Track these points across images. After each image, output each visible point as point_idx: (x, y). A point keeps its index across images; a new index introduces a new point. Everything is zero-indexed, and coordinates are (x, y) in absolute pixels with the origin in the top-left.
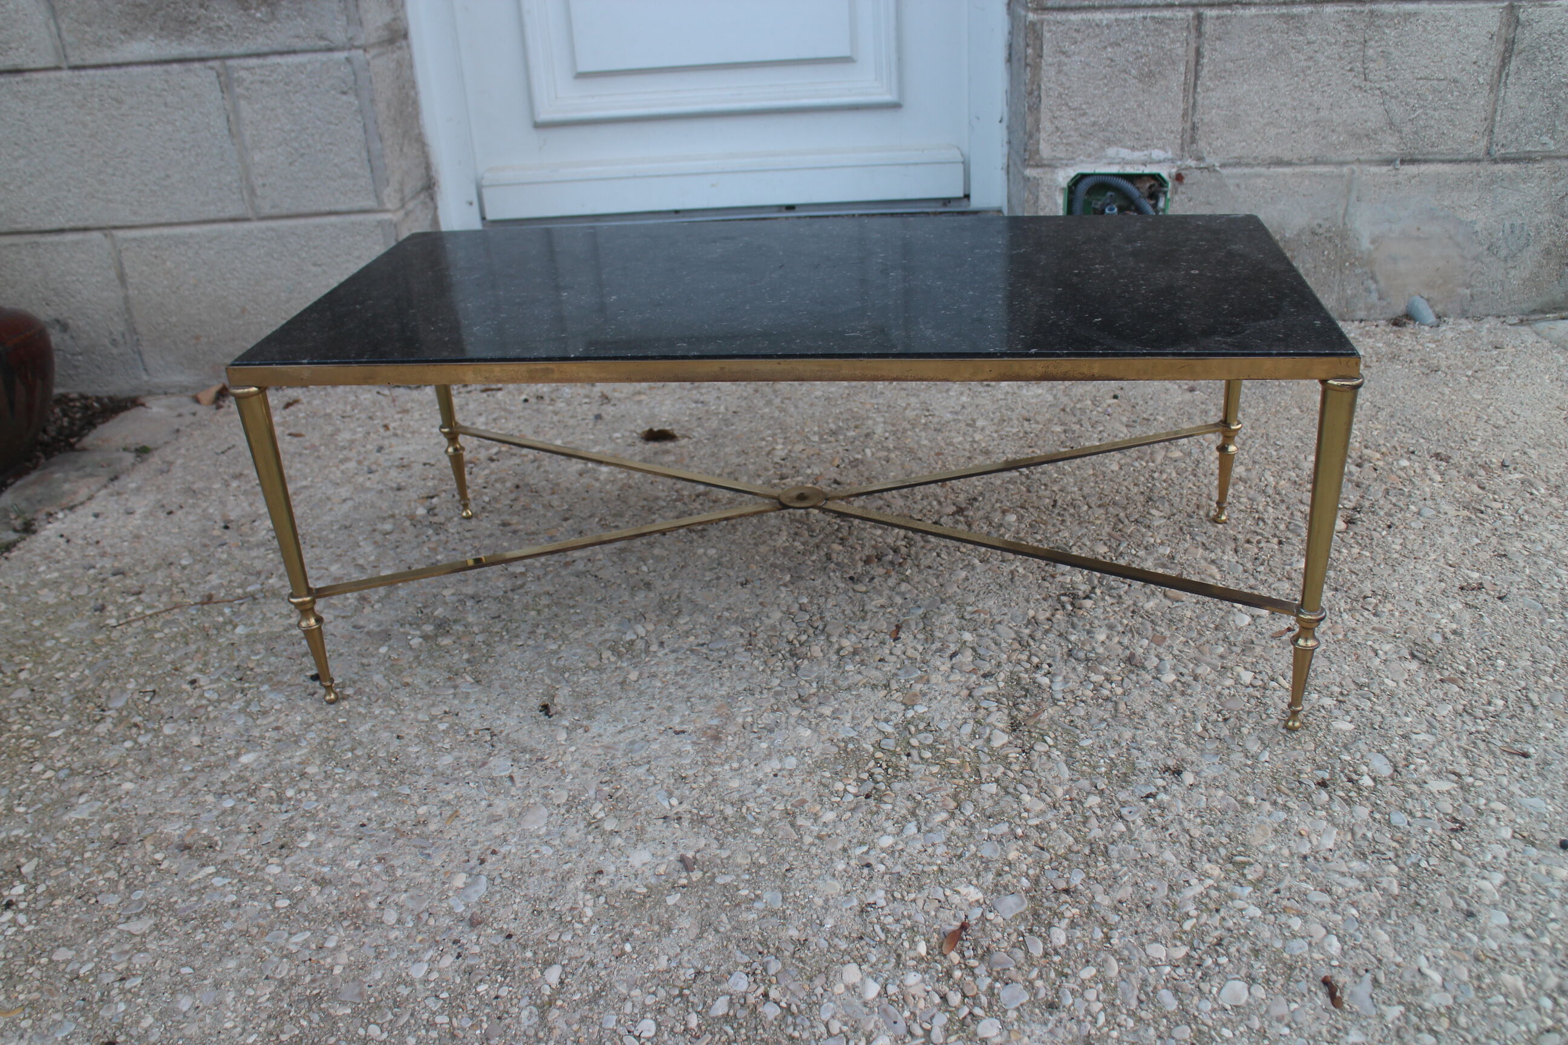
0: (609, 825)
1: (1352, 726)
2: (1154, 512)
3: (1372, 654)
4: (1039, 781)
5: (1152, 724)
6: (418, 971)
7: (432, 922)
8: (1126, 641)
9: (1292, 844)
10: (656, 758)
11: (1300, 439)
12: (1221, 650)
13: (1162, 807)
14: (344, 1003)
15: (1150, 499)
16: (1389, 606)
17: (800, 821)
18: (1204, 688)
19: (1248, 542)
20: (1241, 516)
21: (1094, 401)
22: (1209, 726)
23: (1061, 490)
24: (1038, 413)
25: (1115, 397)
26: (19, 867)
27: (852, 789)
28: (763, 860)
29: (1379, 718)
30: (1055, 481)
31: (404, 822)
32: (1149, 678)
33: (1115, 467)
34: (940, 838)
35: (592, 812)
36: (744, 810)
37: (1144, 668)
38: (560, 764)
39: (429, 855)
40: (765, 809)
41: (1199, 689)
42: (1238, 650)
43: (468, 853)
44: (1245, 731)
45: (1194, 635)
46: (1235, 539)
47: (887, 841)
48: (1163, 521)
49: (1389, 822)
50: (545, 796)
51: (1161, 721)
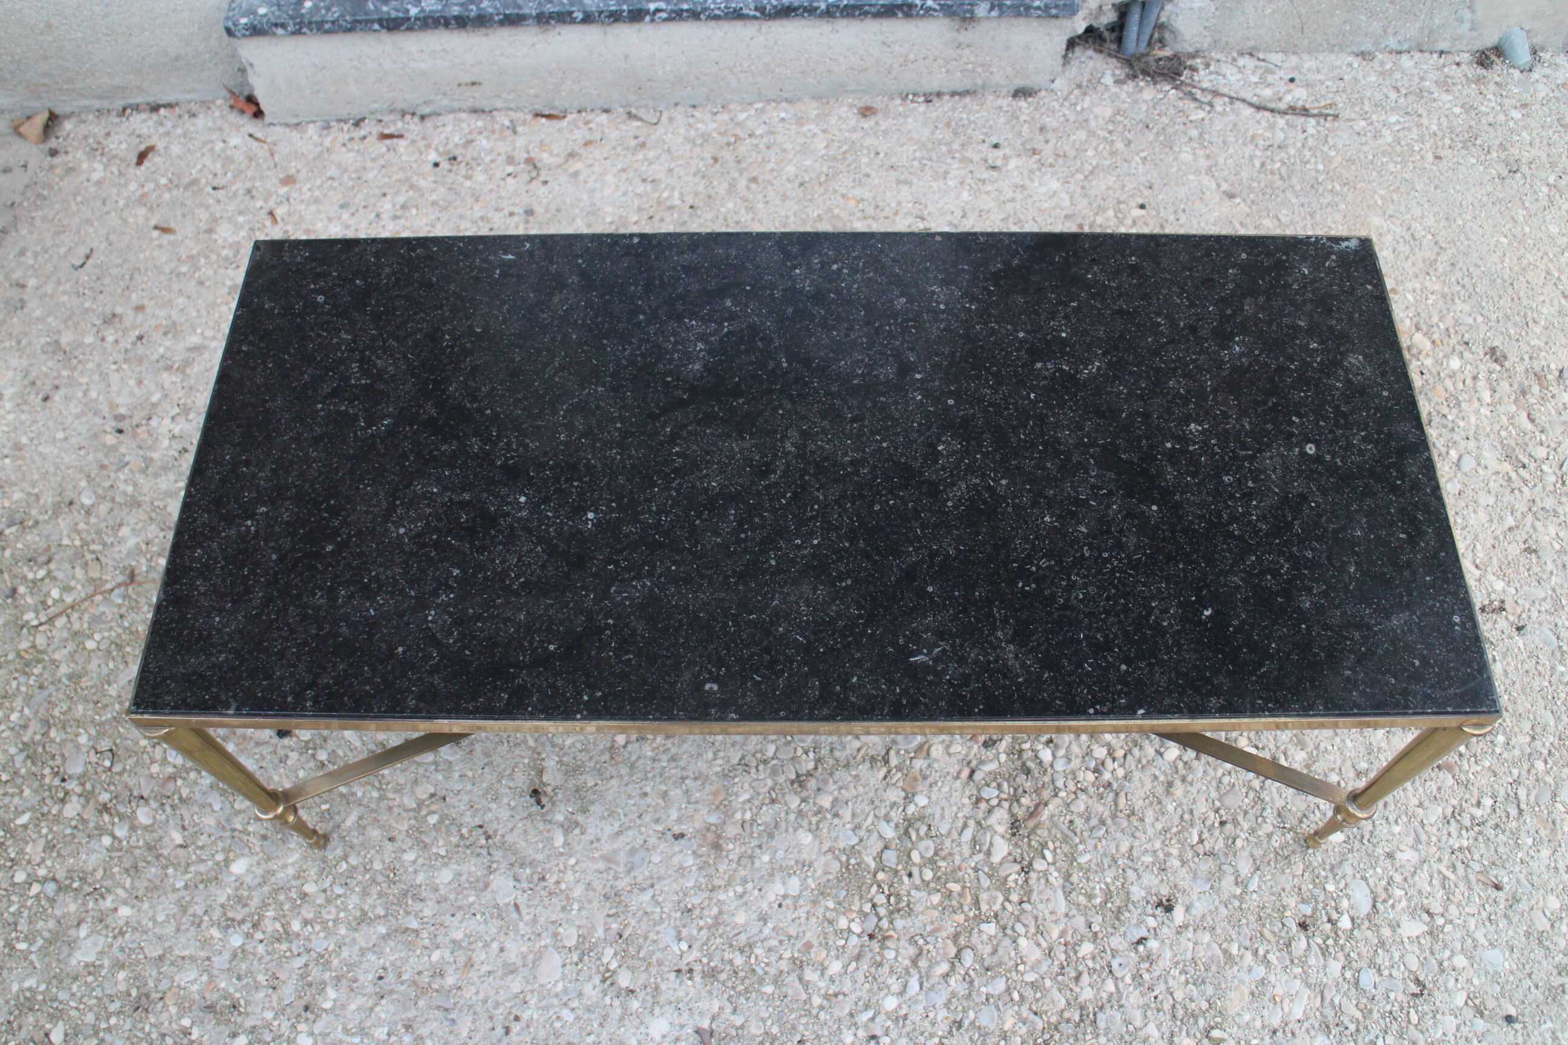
0: (624, 980)
4: (1036, 918)
5: (1150, 831)
9: (1265, 1012)
10: (660, 878)
13: (1148, 958)
17: (810, 975)
22: (1205, 833)
25: (1142, 207)
26: (47, 1035)
27: (856, 928)
28: (775, 1030)
31: (420, 973)
34: (940, 999)
35: (605, 960)
36: (753, 960)
38: (563, 886)
39: (453, 1021)
40: (773, 958)
43: (491, 1018)
44: (1239, 842)
47: (890, 1003)
49: (1357, 983)
50: (555, 935)
51: (1159, 826)
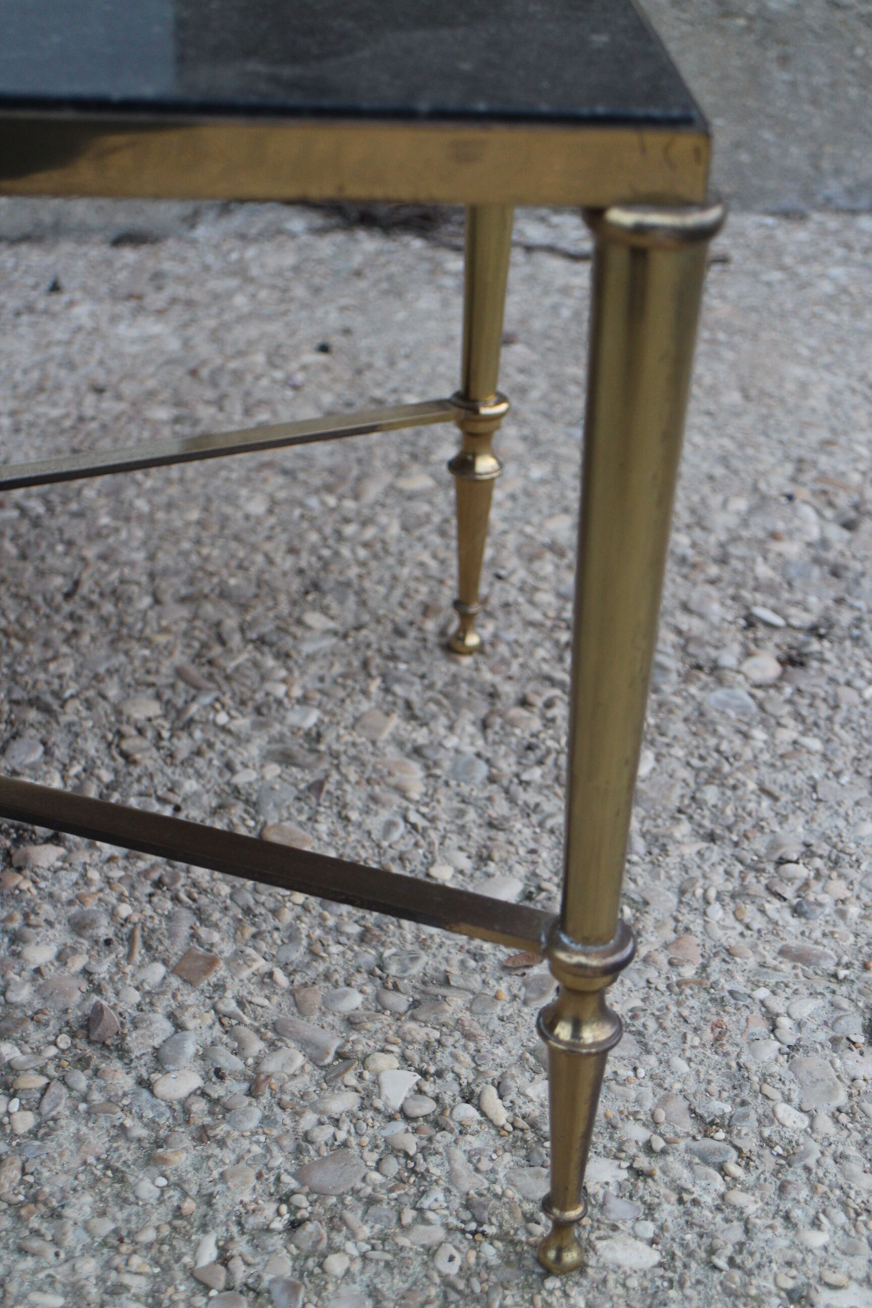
1: (652, 1257)
2: (314, 619)
3: (760, 1027)
8: (103, 970)
11: (724, 460)
12: (353, 1001)
15: (316, 586)
16: (839, 888)
18: (267, 1120)
19: (524, 703)
20: (531, 634)
21: (275, 358)
22: (241, 1246)
23: (103, 557)
24: (129, 376)
25: (324, 349)
29: (736, 1233)
30: (96, 535)
32: (124, 1081)
33: (257, 507)
37: (123, 1052)
41: (252, 1123)
42: (400, 1002)
44: (336, 1264)
45: (297, 955)
46: (493, 695)
48: (329, 642)
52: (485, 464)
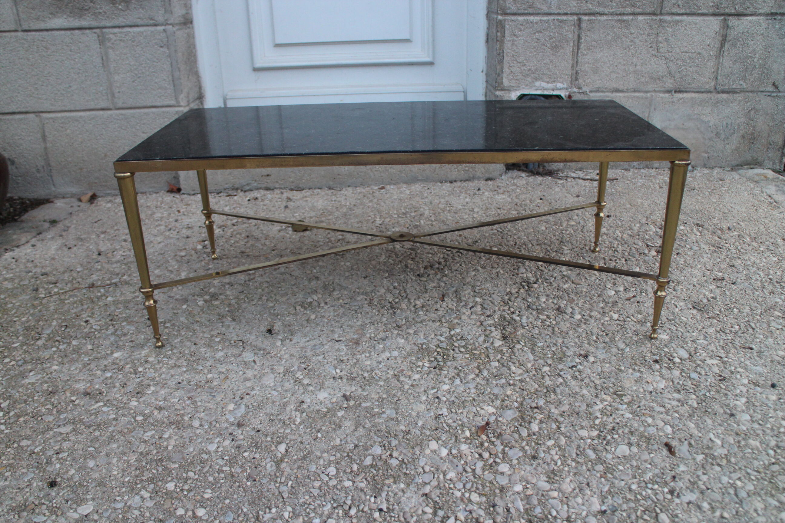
0: (306, 381)
1: (668, 337)
2: (564, 247)
3: (674, 307)
4: (519, 361)
5: (572, 336)
6: (212, 447)
7: (218, 425)
8: (555, 301)
9: (644, 386)
10: (327, 352)
11: (632, 217)
12: (602, 305)
13: (580, 372)
14: (174, 462)
15: (562, 242)
16: (681, 287)
17: (402, 379)
18: (595, 321)
19: (611, 260)
20: (606, 249)
21: (531, 201)
22: (599, 337)
23: (519, 238)
24: (504, 206)
25: (541, 199)
27: (427, 365)
28: (384, 396)
29: (680, 334)
30: (515, 234)
31: (200, 382)
32: (568, 317)
33: (544, 228)
34: (472, 385)
35: (297, 376)
36: (373, 374)
37: (565, 313)
38: (279, 355)
39: (214, 396)
40: (384, 373)
41: (593, 321)
42: (610, 305)
43: (234, 394)
44: (617, 339)
45: (588, 299)
46: (604, 259)
47: (446, 387)
48: (569, 251)
49: (689, 377)
50: (272, 369)
51: (576, 335)
52: (602, 215)
